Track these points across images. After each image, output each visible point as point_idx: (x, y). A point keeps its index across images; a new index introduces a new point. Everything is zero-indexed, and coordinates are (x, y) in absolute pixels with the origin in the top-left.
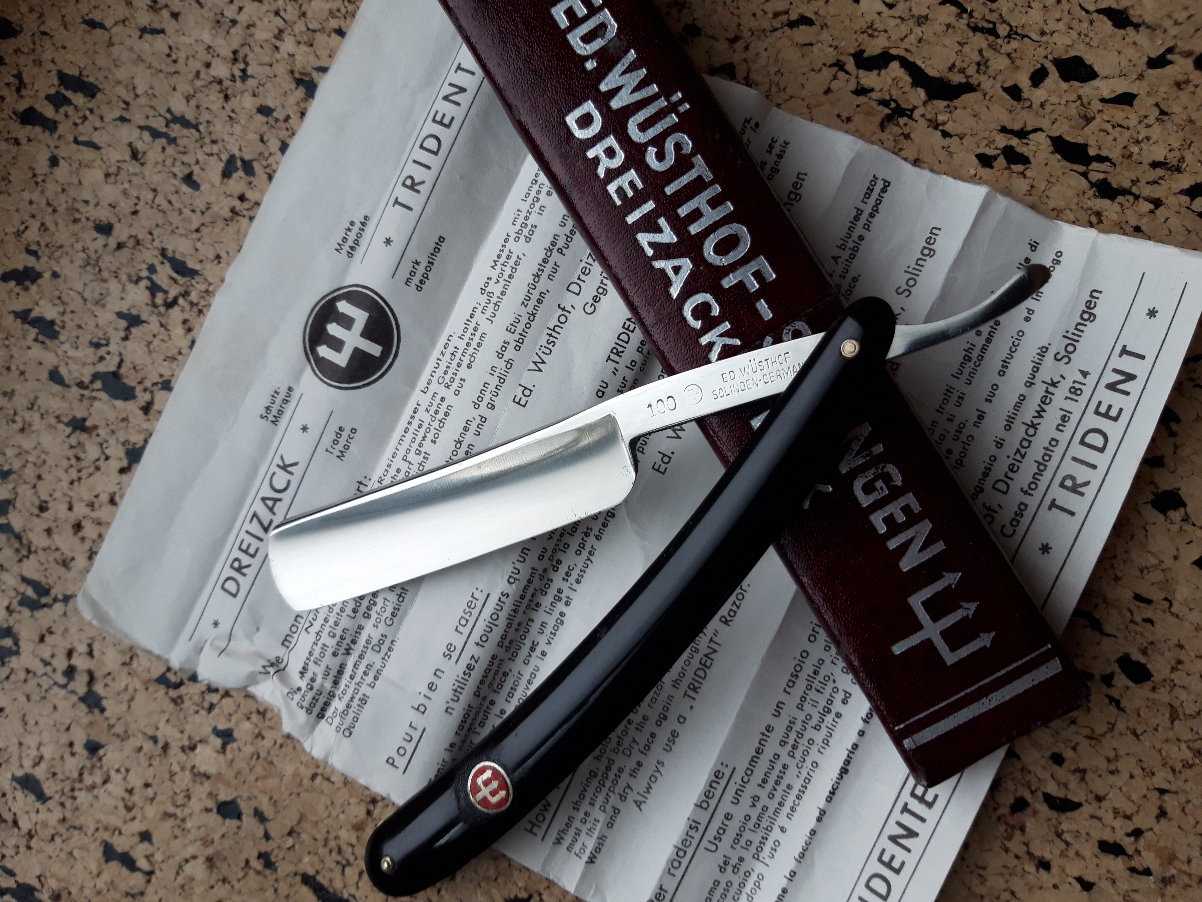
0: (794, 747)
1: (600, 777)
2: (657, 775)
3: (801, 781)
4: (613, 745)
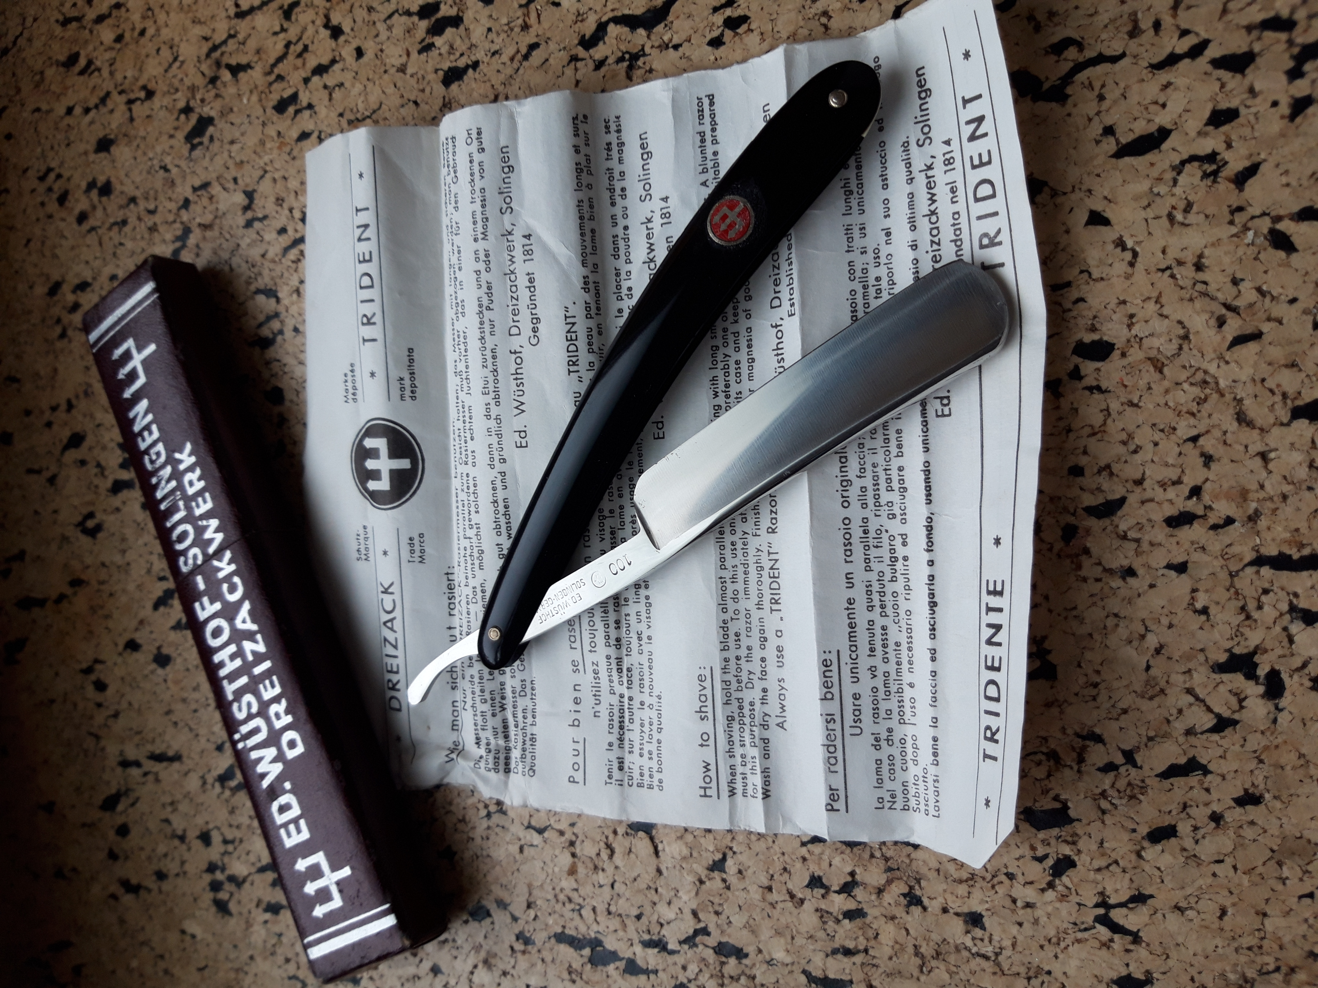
0: (883, 607)
1: (737, 719)
2: (783, 692)
3: (905, 634)
4: (734, 685)
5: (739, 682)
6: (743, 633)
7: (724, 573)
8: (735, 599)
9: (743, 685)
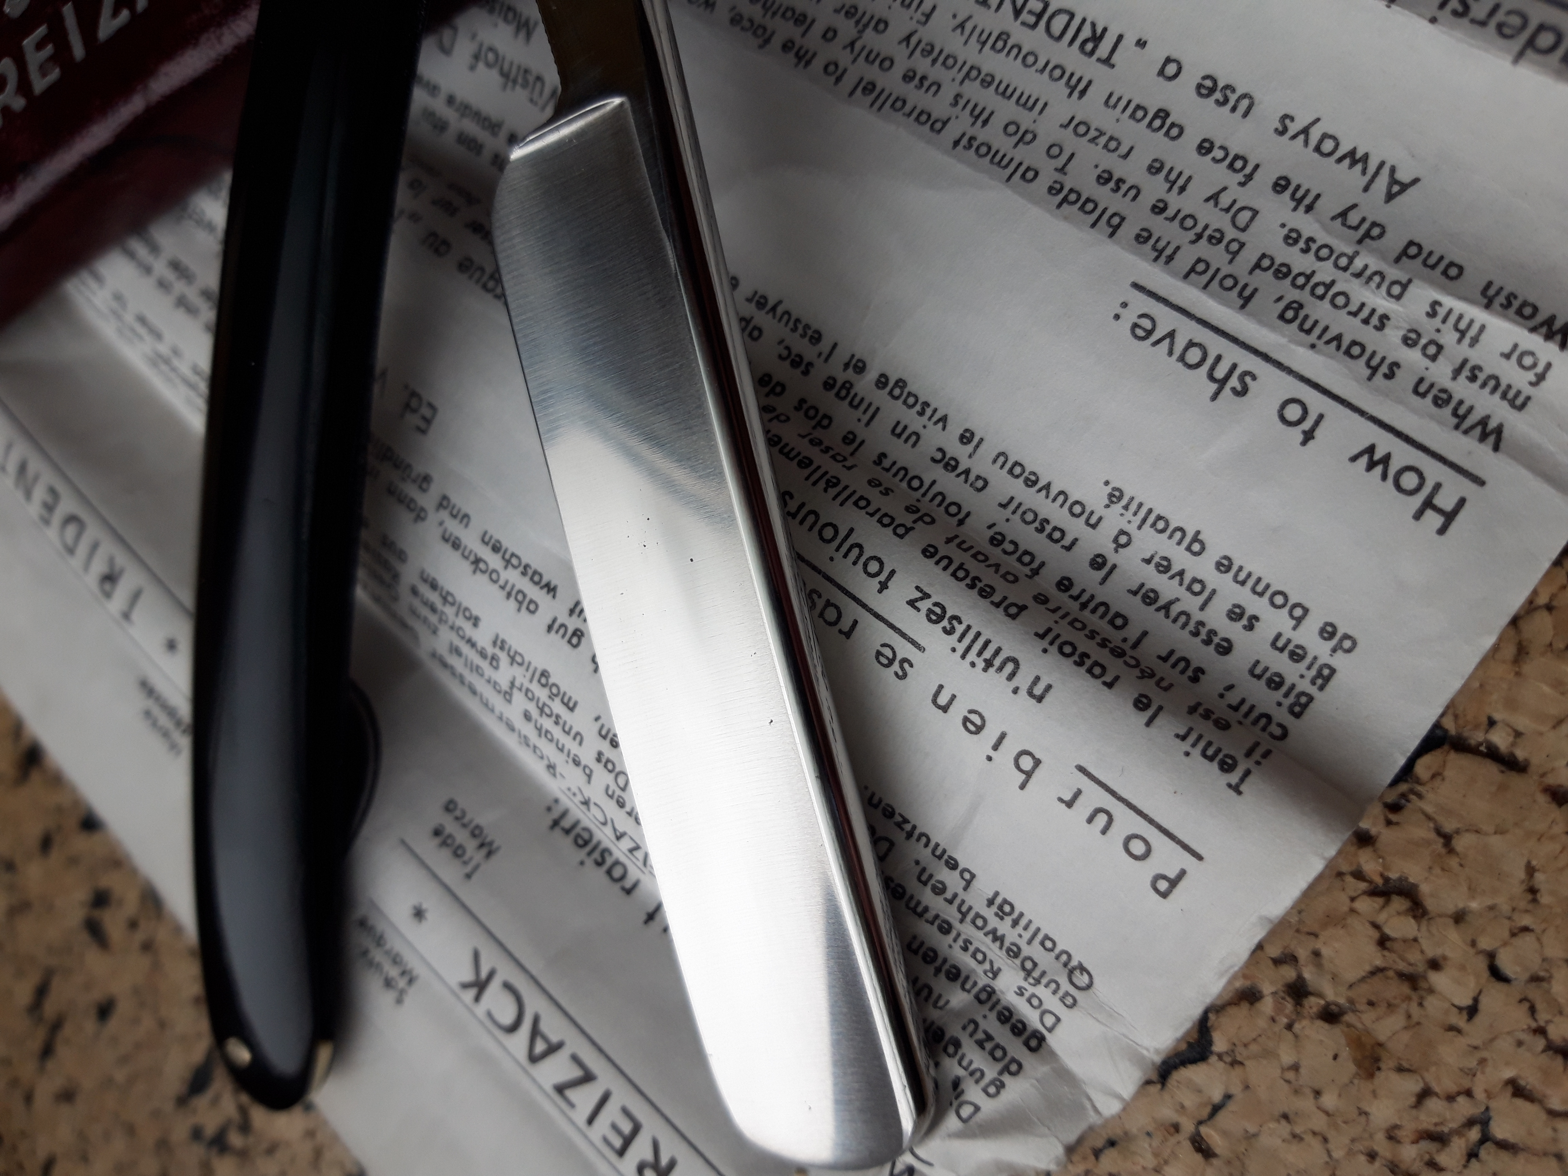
2: (1315, 134)
4: (1217, 256)
5: (1216, 239)
6: (1110, 162)
7: (953, 131)
8: (1025, 137)
9: (1231, 233)
